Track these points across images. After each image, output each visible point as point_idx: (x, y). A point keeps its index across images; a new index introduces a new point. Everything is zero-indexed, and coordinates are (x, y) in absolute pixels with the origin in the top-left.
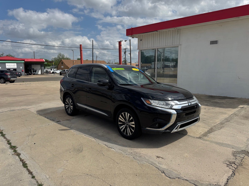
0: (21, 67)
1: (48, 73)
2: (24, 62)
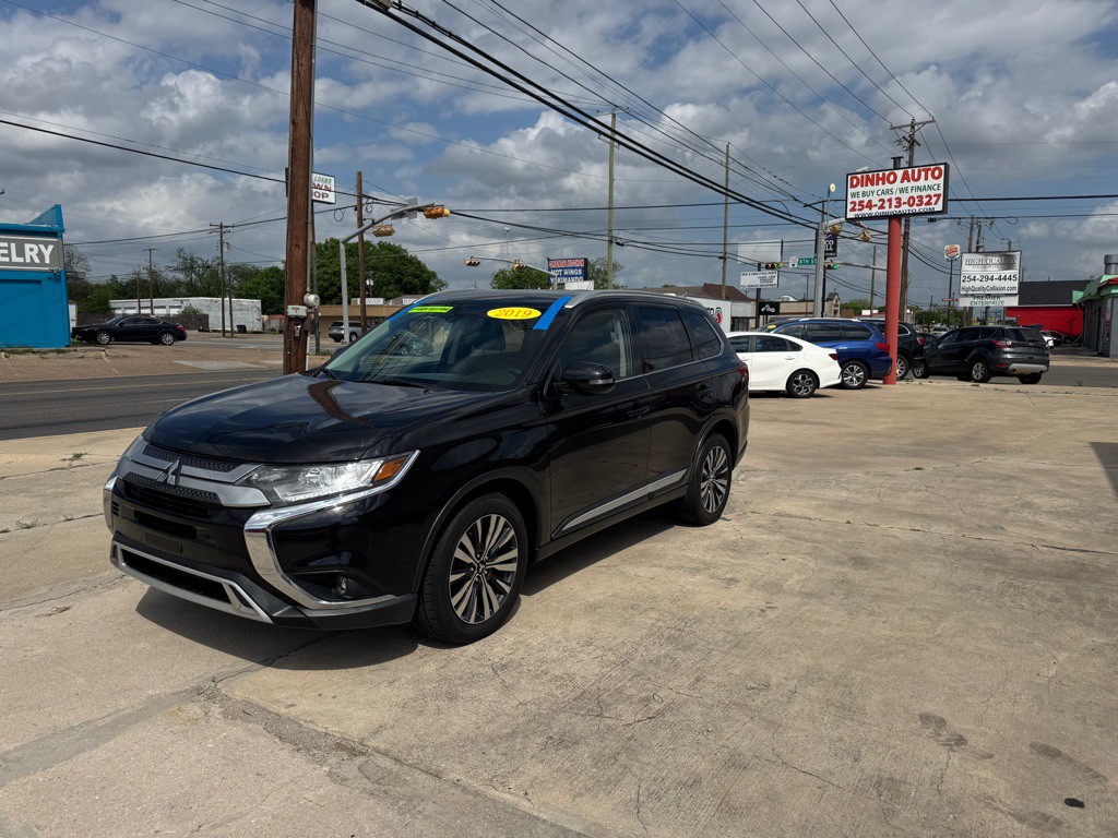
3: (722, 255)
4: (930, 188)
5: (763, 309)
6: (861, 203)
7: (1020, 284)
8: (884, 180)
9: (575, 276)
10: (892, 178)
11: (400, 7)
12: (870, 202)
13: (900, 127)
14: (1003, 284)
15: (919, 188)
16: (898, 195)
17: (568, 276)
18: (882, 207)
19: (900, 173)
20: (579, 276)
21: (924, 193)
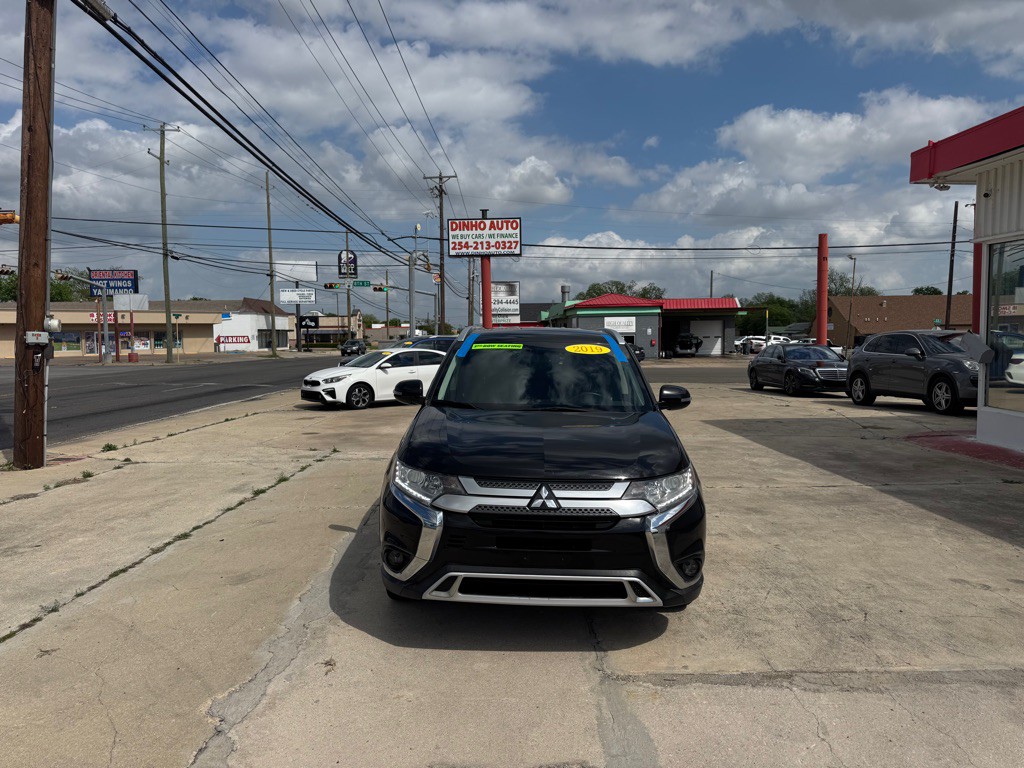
0: (649, 331)
1: (748, 350)
2: (659, 311)
3: (269, 272)
4: (511, 236)
5: (304, 323)
6: (460, 243)
7: (521, 305)
8: (477, 226)
9: (123, 288)
10: (482, 226)
11: (116, 21)
12: (467, 243)
13: (431, 178)
14: (509, 306)
15: (502, 236)
16: (488, 240)
17: (114, 288)
18: (476, 248)
19: (488, 222)
20: (128, 288)
21: (506, 240)
